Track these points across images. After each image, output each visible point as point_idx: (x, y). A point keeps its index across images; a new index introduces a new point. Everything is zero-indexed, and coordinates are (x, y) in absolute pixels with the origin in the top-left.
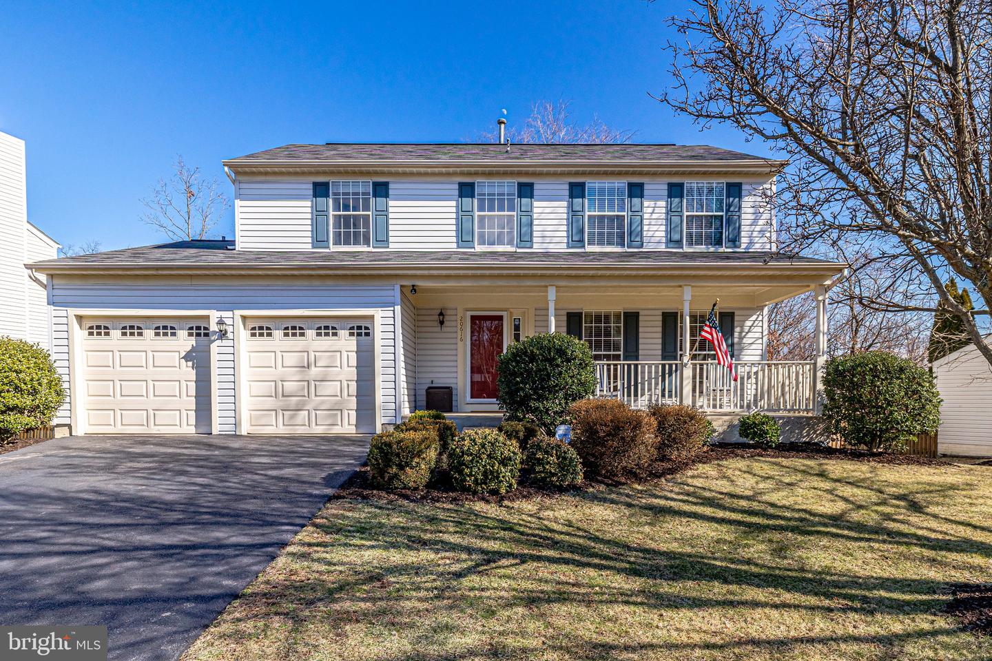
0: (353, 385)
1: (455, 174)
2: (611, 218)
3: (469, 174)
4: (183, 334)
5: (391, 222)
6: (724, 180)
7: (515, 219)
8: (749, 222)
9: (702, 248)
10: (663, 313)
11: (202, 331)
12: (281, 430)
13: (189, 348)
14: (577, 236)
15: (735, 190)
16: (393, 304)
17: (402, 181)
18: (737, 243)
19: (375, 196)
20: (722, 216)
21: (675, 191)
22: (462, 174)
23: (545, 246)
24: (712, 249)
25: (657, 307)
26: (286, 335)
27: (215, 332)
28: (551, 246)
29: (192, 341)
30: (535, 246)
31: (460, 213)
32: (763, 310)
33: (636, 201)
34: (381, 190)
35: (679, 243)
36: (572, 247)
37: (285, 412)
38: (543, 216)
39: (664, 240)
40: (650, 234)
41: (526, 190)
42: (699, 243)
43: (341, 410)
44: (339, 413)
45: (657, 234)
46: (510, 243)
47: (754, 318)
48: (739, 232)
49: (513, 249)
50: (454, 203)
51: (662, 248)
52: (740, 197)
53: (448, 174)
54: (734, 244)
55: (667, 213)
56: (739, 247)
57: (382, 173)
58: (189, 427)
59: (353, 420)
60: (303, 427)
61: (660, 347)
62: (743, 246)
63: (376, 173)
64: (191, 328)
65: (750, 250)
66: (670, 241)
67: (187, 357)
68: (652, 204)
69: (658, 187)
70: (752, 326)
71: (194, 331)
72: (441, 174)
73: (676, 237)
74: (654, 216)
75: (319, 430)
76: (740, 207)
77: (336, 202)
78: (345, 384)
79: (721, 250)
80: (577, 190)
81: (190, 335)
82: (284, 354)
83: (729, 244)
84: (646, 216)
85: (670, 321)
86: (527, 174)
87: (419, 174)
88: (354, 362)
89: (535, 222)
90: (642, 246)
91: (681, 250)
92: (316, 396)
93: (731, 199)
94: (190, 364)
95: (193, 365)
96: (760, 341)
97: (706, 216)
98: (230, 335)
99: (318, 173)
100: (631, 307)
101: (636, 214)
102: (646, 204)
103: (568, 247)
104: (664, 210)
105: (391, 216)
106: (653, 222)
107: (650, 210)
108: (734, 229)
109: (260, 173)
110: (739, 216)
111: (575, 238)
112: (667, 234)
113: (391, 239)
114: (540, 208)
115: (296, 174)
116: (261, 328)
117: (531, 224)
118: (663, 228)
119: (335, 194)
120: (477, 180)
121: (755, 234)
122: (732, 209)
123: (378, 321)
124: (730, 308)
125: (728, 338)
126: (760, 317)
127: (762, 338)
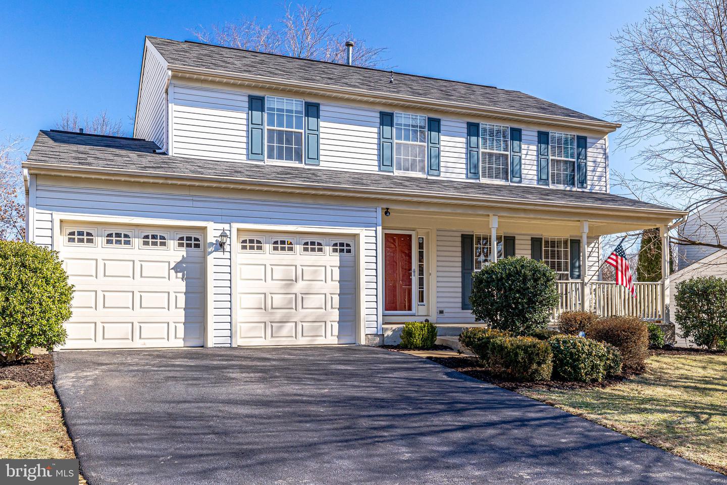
0: (336, 299)
1: (379, 104)
2: (498, 156)
3: (391, 105)
4: (172, 244)
5: (321, 141)
6: (576, 133)
7: (426, 149)
8: (592, 169)
9: (561, 187)
11: (193, 242)
12: (269, 342)
13: (179, 259)
14: (473, 169)
15: (582, 143)
16: (376, 225)
17: (332, 104)
18: (585, 185)
19: (307, 115)
20: (574, 162)
21: (543, 138)
22: (385, 104)
23: (450, 175)
24: (568, 189)
25: (528, 233)
26: (275, 249)
27: (212, 244)
28: (454, 175)
29: (182, 253)
30: (442, 174)
31: (382, 140)
32: (598, 239)
33: (516, 143)
34: (312, 110)
35: (546, 182)
36: (470, 178)
37: (273, 324)
38: (447, 149)
39: (536, 178)
40: (526, 172)
41: (434, 125)
42: (559, 182)
43: (326, 322)
44: (323, 324)
45: (531, 172)
46: (422, 170)
47: (593, 244)
48: (586, 176)
49: (424, 176)
50: (376, 130)
51: (535, 184)
52: (586, 148)
53: (373, 103)
54: (583, 185)
55: (538, 156)
56: (586, 188)
57: (316, 95)
58: (177, 340)
59: (336, 331)
60: (290, 339)
62: (589, 187)
63: (310, 94)
64: (182, 239)
65: (593, 191)
66: (540, 180)
67: (177, 268)
68: (527, 147)
69: (530, 133)
70: (591, 251)
71: (185, 242)
72: (367, 102)
73: (544, 177)
74: (529, 157)
75: (302, 341)
76: (586, 156)
77: (271, 116)
78: (329, 297)
79: (574, 189)
80: (473, 130)
81: (181, 245)
82: (273, 267)
83: (580, 185)
84: (523, 157)
85: (536, 244)
86: (436, 111)
87: (348, 100)
88: (337, 276)
89: (442, 154)
90: (520, 182)
91: (547, 187)
92: (302, 308)
93: (580, 149)
94: (180, 275)
95: (183, 276)
96: (597, 264)
97: (564, 161)
98: (227, 248)
99: (256, 87)
100: (509, 232)
101: (516, 154)
102: (523, 146)
103: (467, 178)
104: (535, 153)
105: (321, 135)
106: (528, 162)
107: (526, 152)
108: (582, 174)
109: (197, 80)
110: (586, 163)
111: (472, 171)
112: (538, 173)
113: (321, 158)
114: (445, 141)
115: (234, 85)
116: (251, 241)
117: (438, 156)
118: (535, 168)
119: (269, 109)
120: (396, 112)
121: (595, 178)
122: (581, 157)
123: (363, 240)
124: (576, 236)
125: (576, 261)
126: (597, 244)
127: (598, 262)
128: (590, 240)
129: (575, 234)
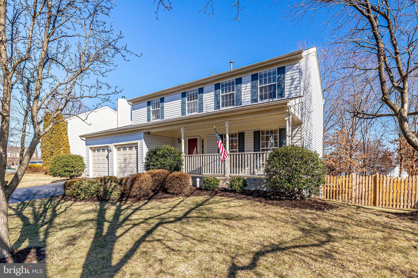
2: (230, 95)
5: (165, 110)
6: (277, 67)
7: (198, 102)
8: (289, 84)
9: (266, 101)
10: (254, 131)
13: (107, 155)
15: (282, 70)
16: (141, 139)
17: (167, 96)
18: (283, 95)
19: (161, 102)
20: (276, 84)
21: (254, 78)
22: (182, 89)
23: (207, 110)
24: (271, 100)
25: (251, 129)
26: (123, 150)
27: (110, 150)
28: (209, 110)
29: (108, 153)
30: (204, 111)
31: (182, 103)
32: (301, 125)
33: (239, 85)
34: (162, 100)
35: (256, 100)
37: (123, 173)
38: (206, 99)
39: (250, 100)
40: (245, 98)
41: (201, 91)
42: (266, 98)
45: (248, 98)
46: (196, 111)
47: (297, 129)
48: (284, 90)
49: (197, 114)
50: (180, 101)
51: (250, 104)
52: (284, 73)
53: (178, 91)
54: (281, 96)
55: (251, 88)
56: (284, 97)
61: (253, 146)
62: (286, 96)
63: (161, 95)
64: (107, 149)
65: (290, 97)
66: (252, 100)
68: (245, 85)
69: (247, 78)
70: (296, 133)
73: (255, 98)
74: (246, 90)
76: (284, 78)
77: (152, 106)
79: (275, 100)
80: (217, 86)
82: (123, 155)
83: (279, 96)
84: (243, 91)
85: (257, 134)
86: (201, 84)
89: (204, 102)
90: (241, 104)
91: (257, 103)
93: (280, 75)
94: (107, 159)
96: (300, 141)
97: (269, 85)
98: (112, 151)
99: (148, 99)
100: (241, 130)
101: (239, 91)
102: (243, 86)
103: (215, 109)
105: (165, 108)
106: (246, 93)
107: (244, 88)
108: (282, 89)
109: (137, 102)
110: (284, 82)
111: (217, 105)
112: (251, 97)
113: (165, 116)
114: (205, 96)
115: (144, 100)
116: (119, 148)
118: (250, 95)
119: (152, 104)
120: (187, 90)
121: (292, 89)
122: (280, 80)
123: (139, 144)
124: (283, 126)
125: (284, 140)
126: (300, 129)
127: (301, 139)
128: (294, 127)
129: (282, 125)
